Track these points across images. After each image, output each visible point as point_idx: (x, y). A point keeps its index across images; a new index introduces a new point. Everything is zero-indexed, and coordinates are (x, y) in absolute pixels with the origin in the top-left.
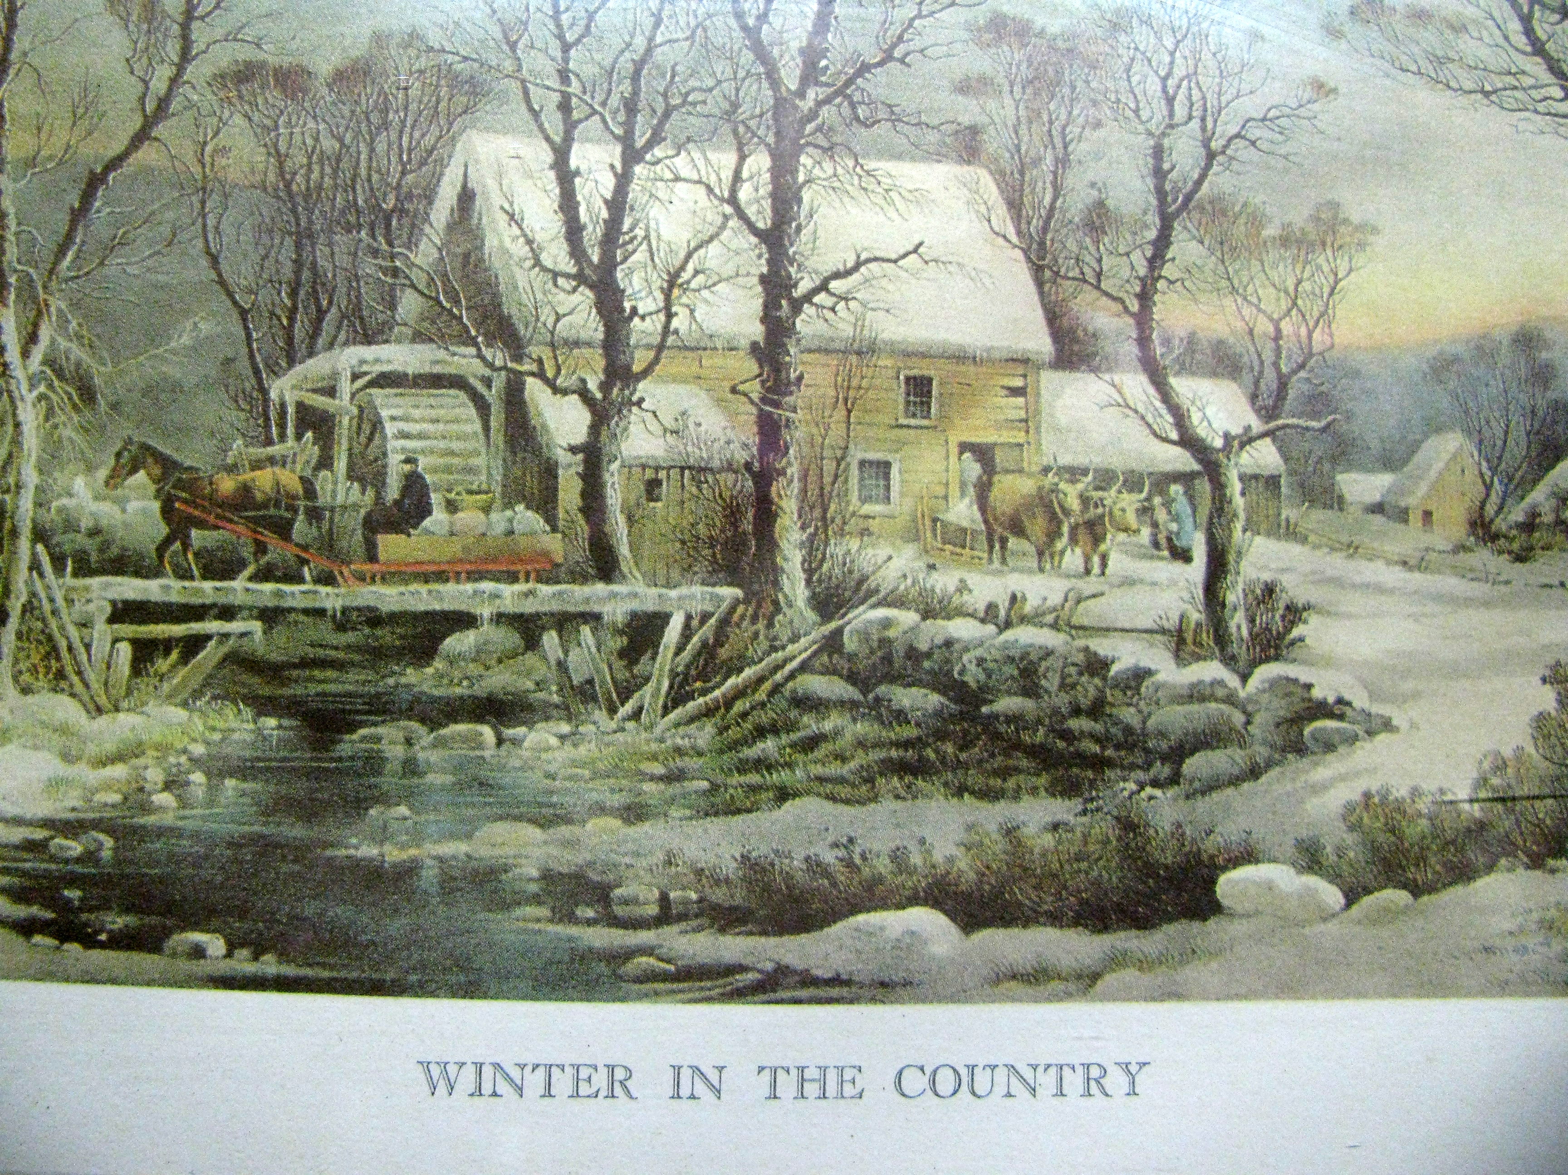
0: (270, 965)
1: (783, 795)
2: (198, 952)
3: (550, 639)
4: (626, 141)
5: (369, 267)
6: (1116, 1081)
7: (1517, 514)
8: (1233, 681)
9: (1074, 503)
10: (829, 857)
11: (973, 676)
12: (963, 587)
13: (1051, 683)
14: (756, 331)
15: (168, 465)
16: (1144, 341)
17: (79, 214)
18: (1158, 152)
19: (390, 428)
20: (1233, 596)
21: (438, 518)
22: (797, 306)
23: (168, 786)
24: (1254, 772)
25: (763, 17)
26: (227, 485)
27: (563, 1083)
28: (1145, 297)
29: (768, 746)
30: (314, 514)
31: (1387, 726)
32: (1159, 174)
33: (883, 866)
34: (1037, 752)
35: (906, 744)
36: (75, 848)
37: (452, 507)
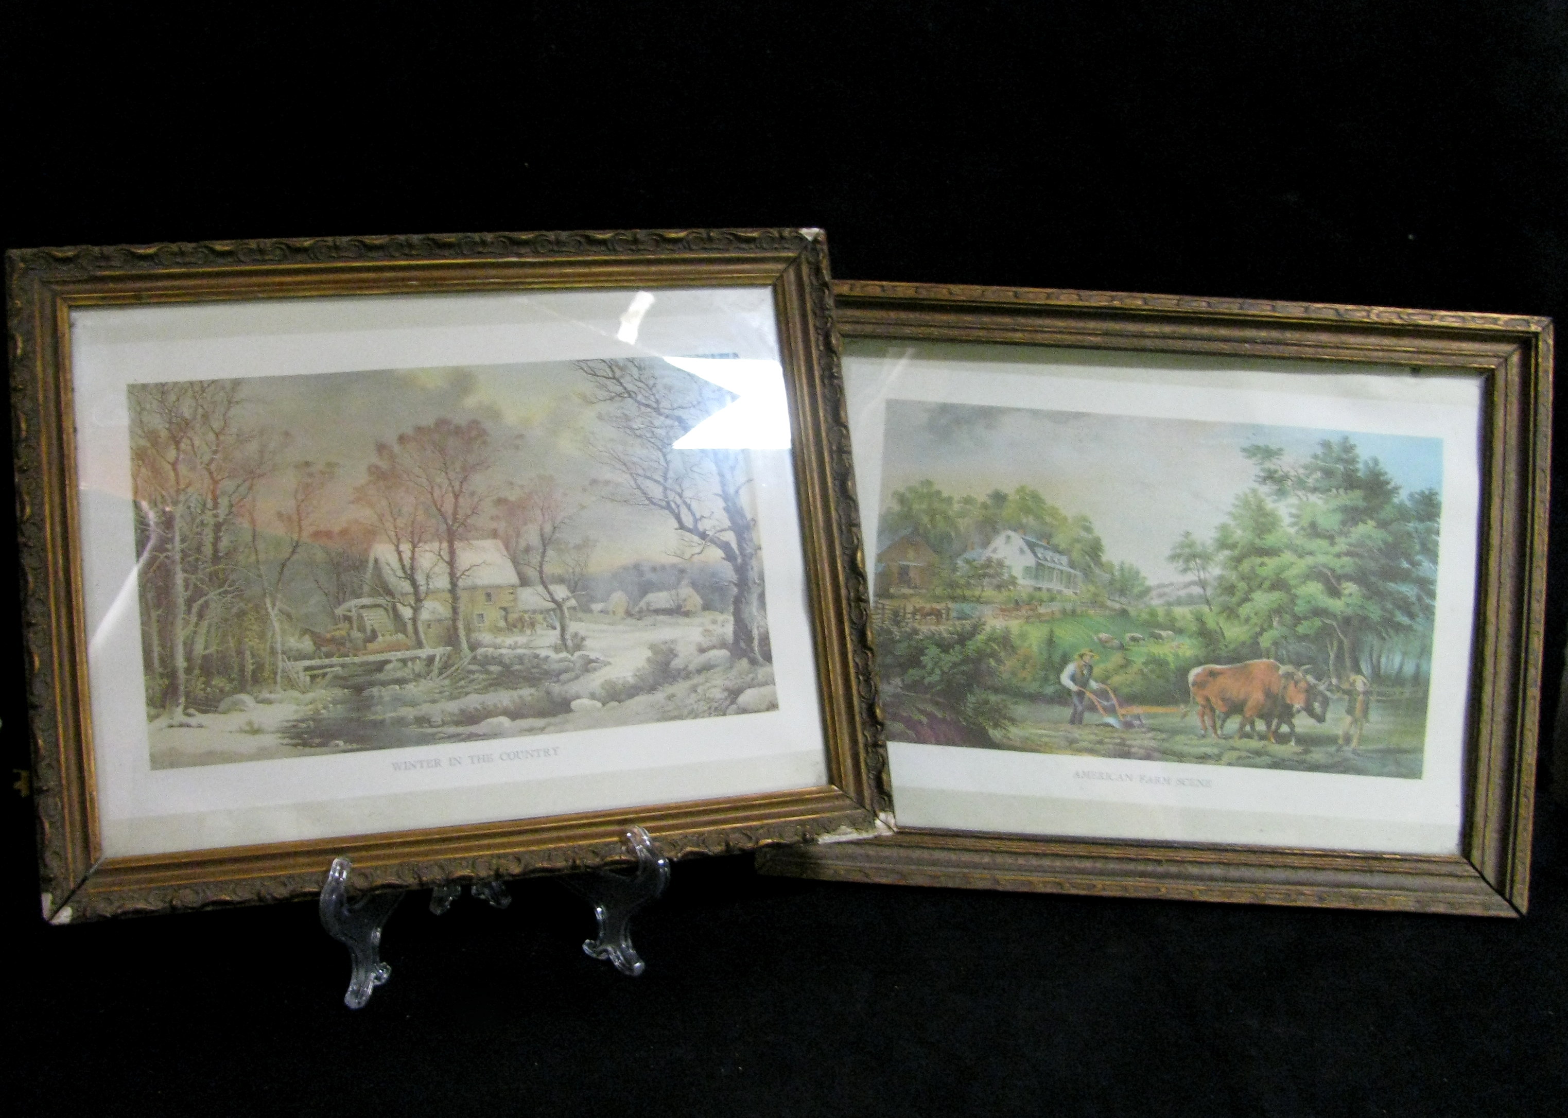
0: (355, 746)
1: (467, 694)
2: (337, 745)
3: (410, 663)
4: (412, 542)
5: (355, 580)
6: (552, 752)
7: (637, 609)
8: (570, 656)
9: (527, 619)
10: (479, 707)
11: (508, 662)
12: (503, 641)
13: (526, 661)
14: (449, 586)
15: (312, 632)
16: (541, 578)
17: (281, 572)
18: (541, 529)
19: (366, 619)
20: (568, 637)
21: (380, 638)
22: (458, 579)
23: (324, 708)
24: (577, 677)
25: (442, 506)
26: (328, 636)
27: (425, 764)
28: (541, 566)
29: (462, 683)
30: (351, 641)
31: (609, 663)
32: (542, 535)
33: (492, 707)
34: (524, 678)
35: (493, 679)
36: (304, 725)
37: (383, 635)
